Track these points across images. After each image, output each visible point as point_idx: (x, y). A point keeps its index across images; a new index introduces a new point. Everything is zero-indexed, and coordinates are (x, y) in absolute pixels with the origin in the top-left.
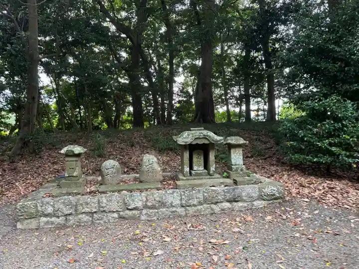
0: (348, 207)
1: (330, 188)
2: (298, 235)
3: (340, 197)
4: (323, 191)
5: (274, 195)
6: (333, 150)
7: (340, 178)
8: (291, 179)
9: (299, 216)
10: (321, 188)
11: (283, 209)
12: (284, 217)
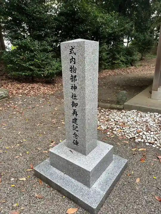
0: (39, 95)
1: (32, 88)
2: (15, 113)
3: (36, 91)
4: (28, 90)
5: (2, 96)
6: (31, 68)
7: (37, 82)
8: (13, 86)
9: (17, 104)
10: (28, 88)
11: (8, 102)
12: (9, 106)
